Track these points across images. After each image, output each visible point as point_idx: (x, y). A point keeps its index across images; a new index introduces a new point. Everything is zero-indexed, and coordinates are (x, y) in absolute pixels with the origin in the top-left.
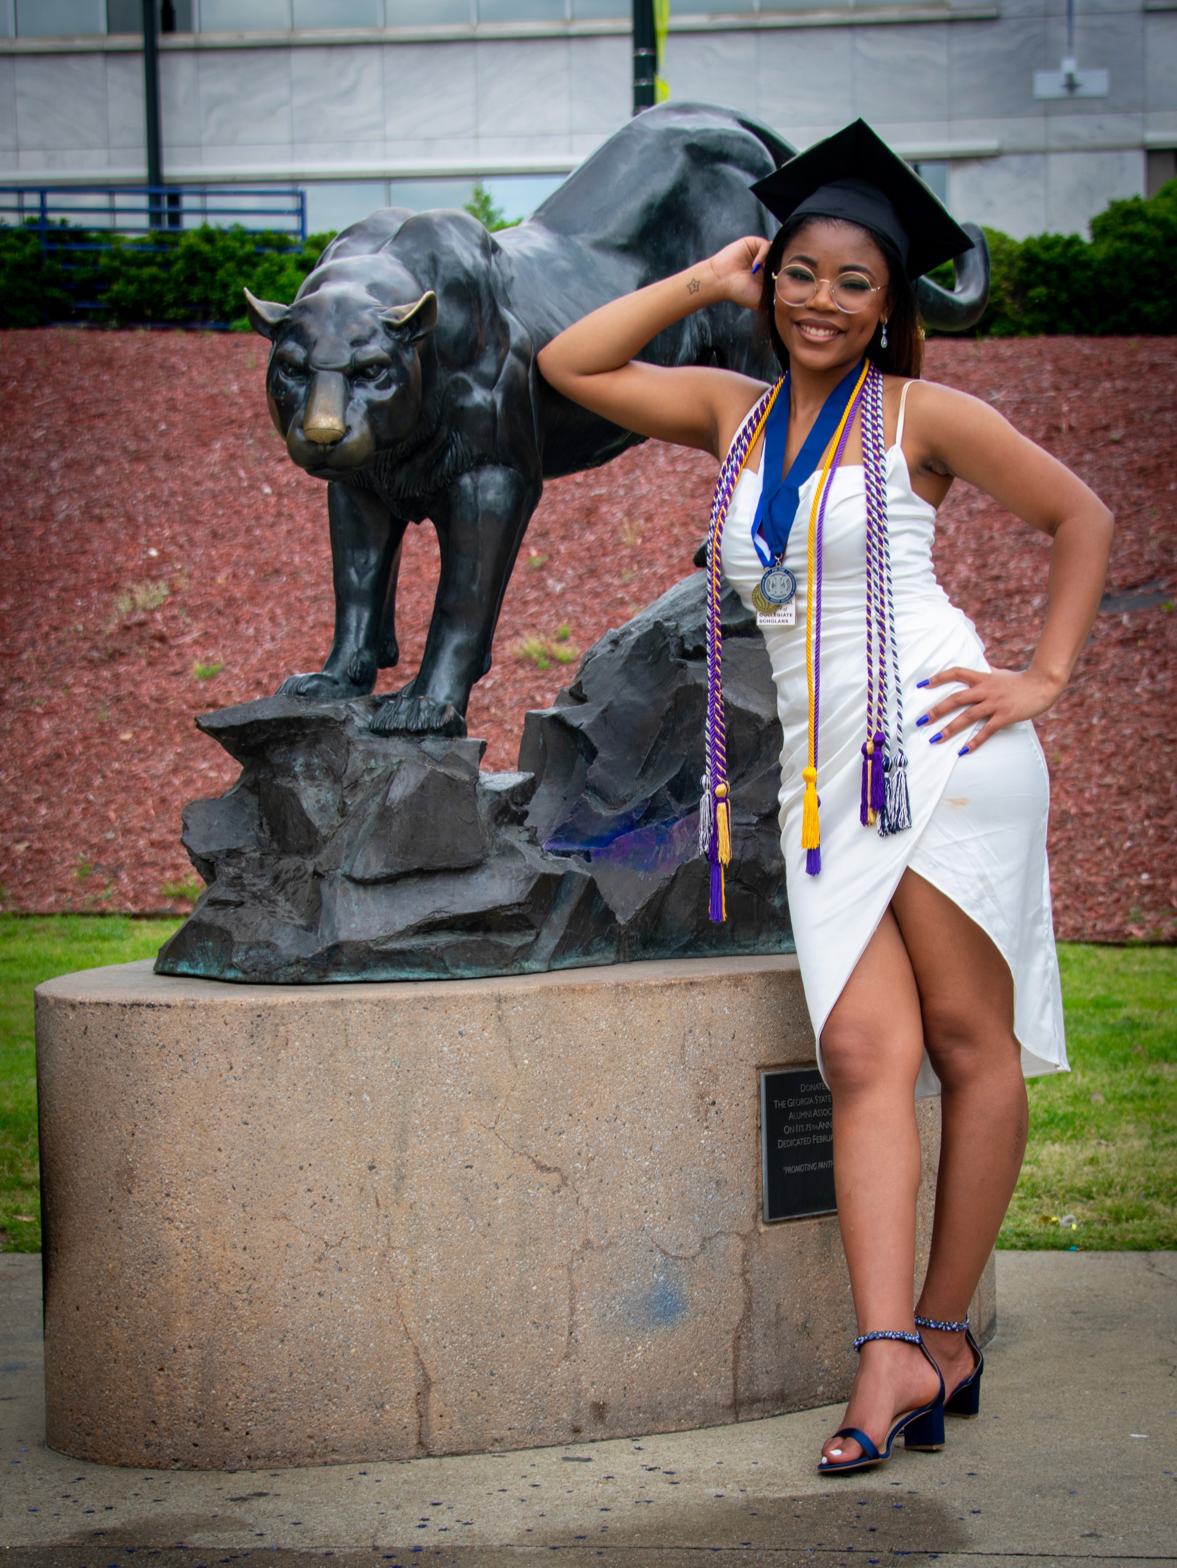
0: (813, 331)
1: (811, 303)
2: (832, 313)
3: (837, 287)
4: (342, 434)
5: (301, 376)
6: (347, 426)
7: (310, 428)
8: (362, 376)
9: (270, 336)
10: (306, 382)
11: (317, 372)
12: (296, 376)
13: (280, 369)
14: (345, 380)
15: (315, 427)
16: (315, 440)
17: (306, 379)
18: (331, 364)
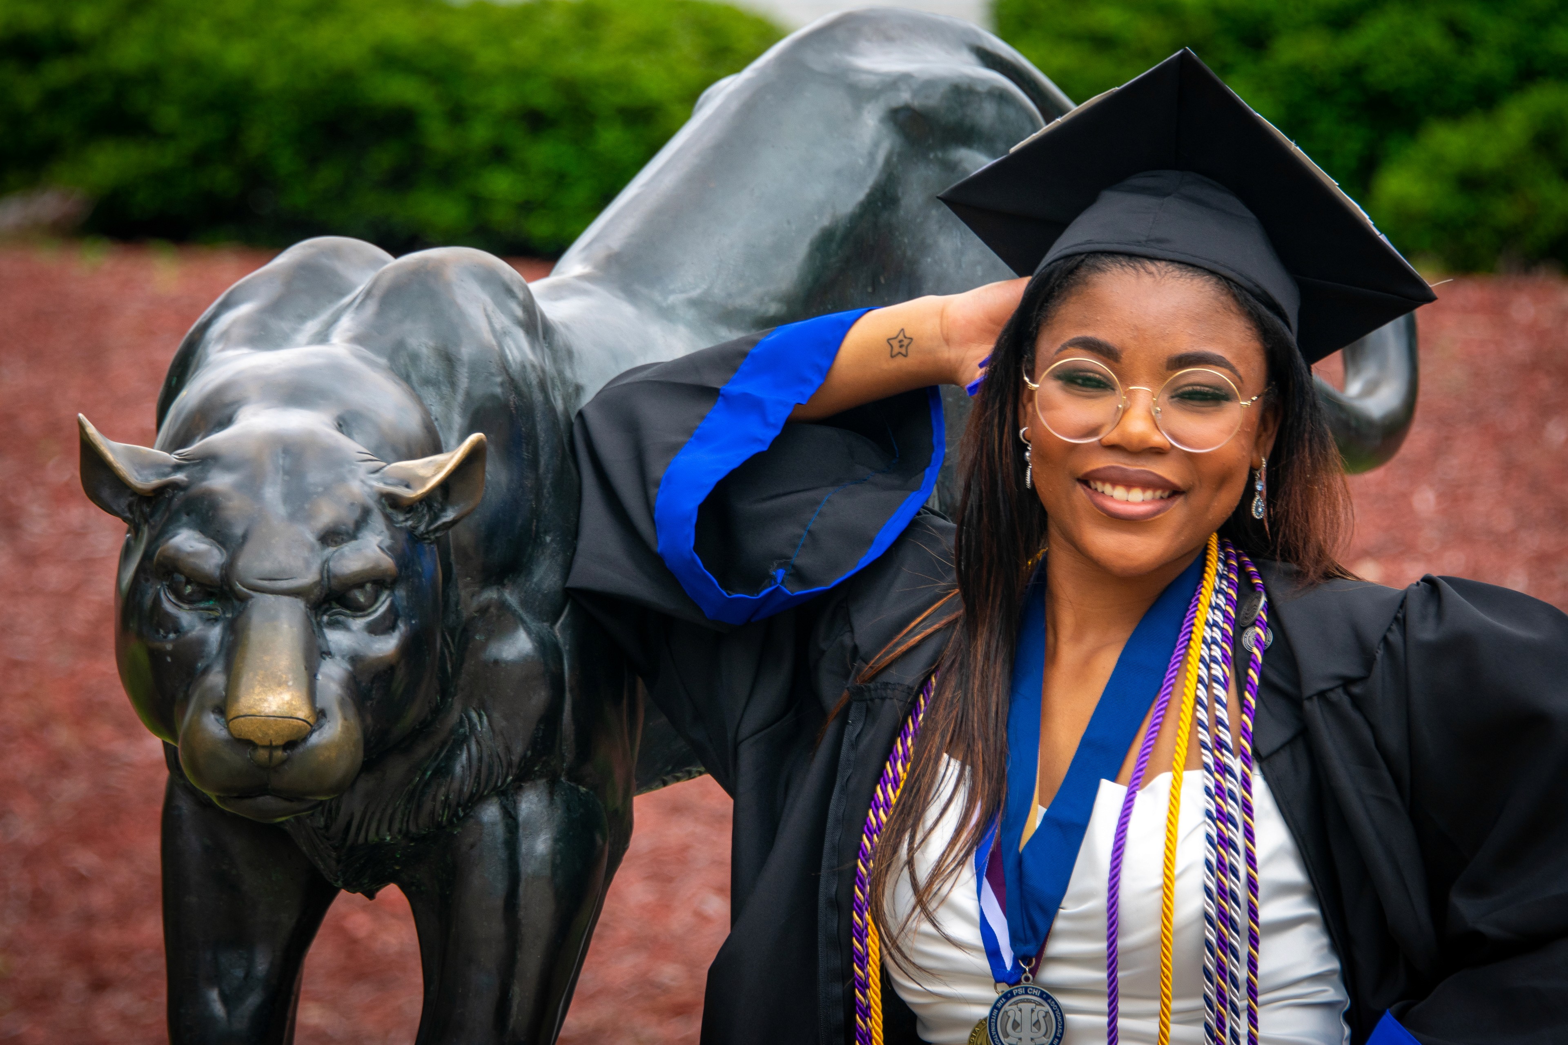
0: (1119, 493)
1: (1110, 435)
2: (1158, 452)
3: (1165, 397)
4: (309, 727)
5: (211, 603)
6: (318, 710)
7: (242, 714)
8: (338, 606)
9: (128, 515)
10: (223, 616)
11: (251, 597)
12: (200, 601)
13: (162, 585)
14: (309, 614)
15: (253, 711)
16: (252, 738)
17: (222, 609)
18: (282, 581)
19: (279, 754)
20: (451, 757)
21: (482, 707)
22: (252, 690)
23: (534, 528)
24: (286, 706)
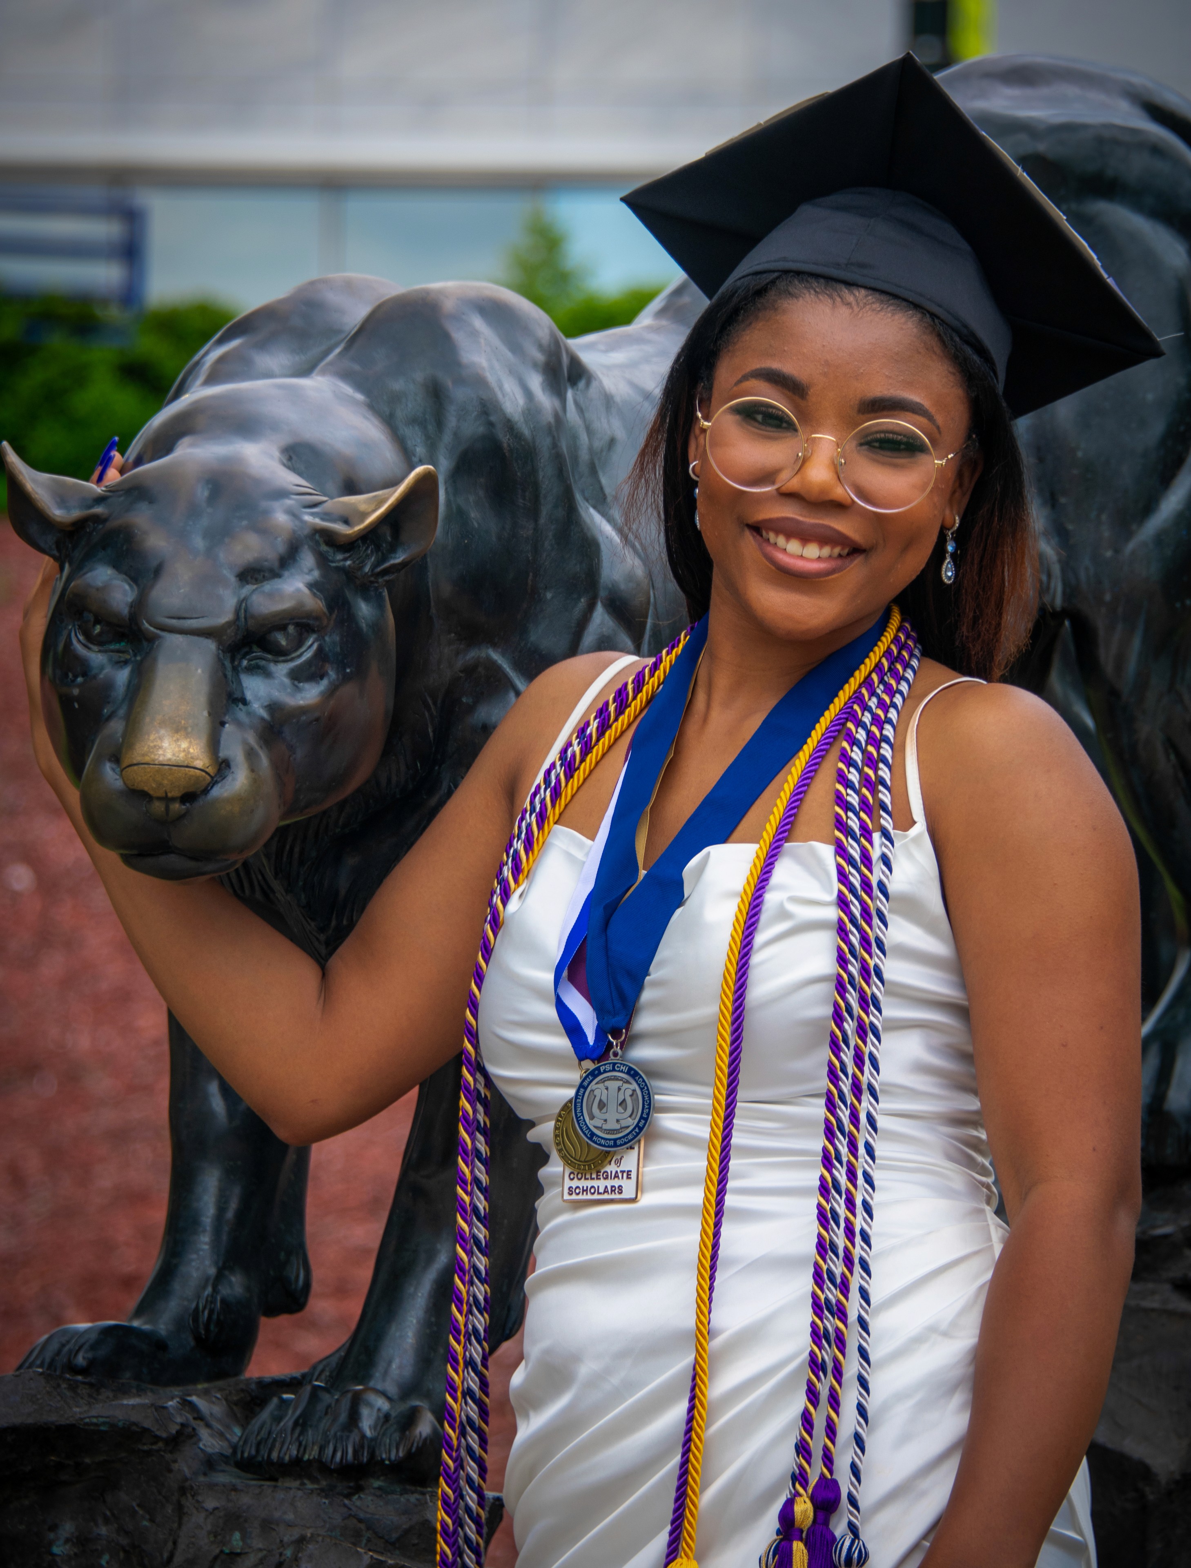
0: (793, 546)
2: (839, 505)
4: (208, 778)
5: (123, 644)
6: (220, 760)
7: (135, 762)
8: (259, 650)
9: (55, 553)
10: (133, 659)
11: (158, 637)
12: (110, 642)
13: (74, 626)
14: (221, 656)
15: (147, 759)
16: (146, 789)
17: (133, 651)
18: (192, 620)
19: (176, 807)
22: (147, 737)
23: (530, 582)
24: (182, 755)
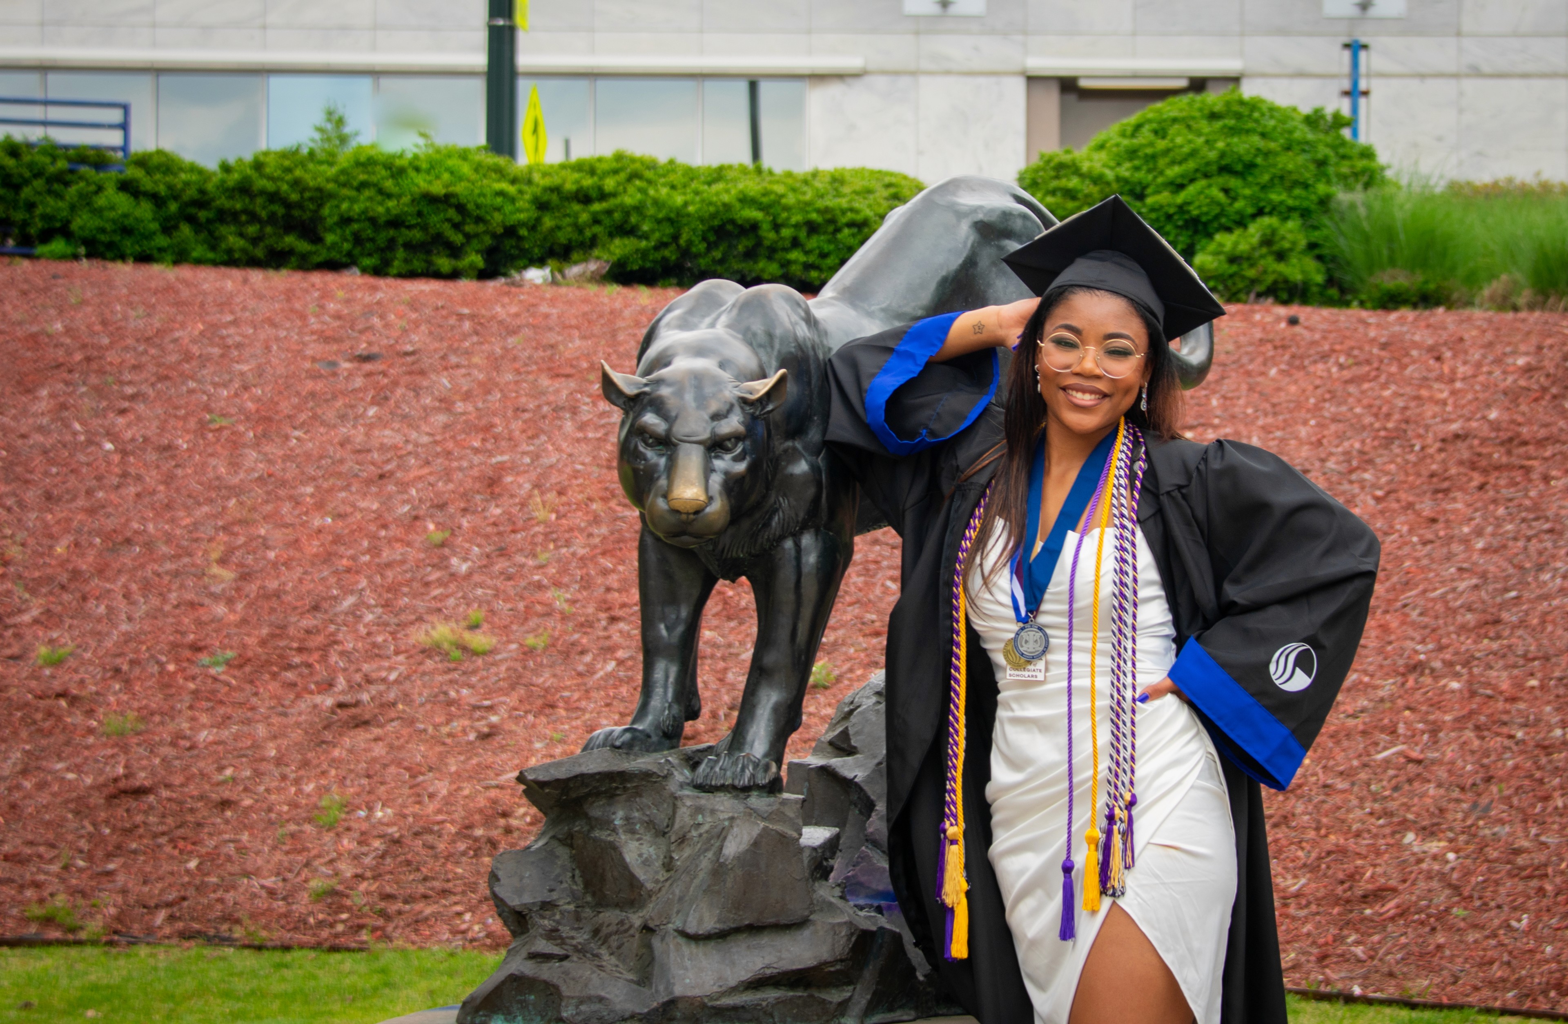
0: (1079, 395)
1: (1076, 369)
2: (1098, 377)
3: (1102, 353)
4: (705, 504)
5: (661, 447)
6: (709, 497)
7: (674, 498)
8: (719, 449)
9: (623, 406)
10: (666, 453)
11: (679, 444)
12: (656, 446)
13: (639, 439)
14: (705, 452)
15: (680, 497)
16: (679, 509)
17: (666, 450)
18: (693, 437)
19: (691, 517)
20: (771, 519)
21: (785, 495)
22: (679, 487)
23: (809, 413)
24: (695, 495)
